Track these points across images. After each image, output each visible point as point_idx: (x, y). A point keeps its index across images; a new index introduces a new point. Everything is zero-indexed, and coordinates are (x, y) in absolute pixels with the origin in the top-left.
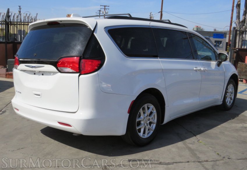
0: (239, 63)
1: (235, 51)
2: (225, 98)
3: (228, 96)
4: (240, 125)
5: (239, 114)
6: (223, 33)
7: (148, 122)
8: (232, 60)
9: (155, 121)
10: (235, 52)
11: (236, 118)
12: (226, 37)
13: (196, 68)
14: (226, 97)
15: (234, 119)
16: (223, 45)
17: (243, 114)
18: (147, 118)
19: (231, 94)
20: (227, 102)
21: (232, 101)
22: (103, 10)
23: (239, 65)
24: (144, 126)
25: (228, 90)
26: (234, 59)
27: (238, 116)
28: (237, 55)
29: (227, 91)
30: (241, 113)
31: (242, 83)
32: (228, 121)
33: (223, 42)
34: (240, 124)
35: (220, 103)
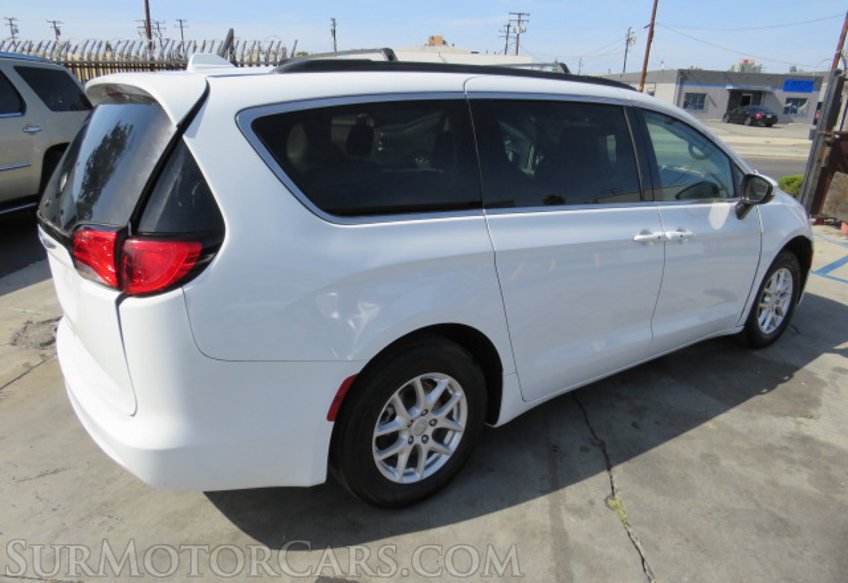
0: (837, 177)
1: (828, 139)
2: (755, 311)
3: (767, 306)
4: (785, 425)
5: (797, 368)
6: (812, 77)
7: (430, 431)
8: (815, 165)
9: (460, 423)
10: (829, 144)
11: (781, 387)
12: (819, 89)
13: (644, 232)
14: (761, 310)
15: (773, 392)
16: (808, 108)
17: (810, 367)
18: (422, 418)
19: (778, 298)
20: (763, 323)
21: (780, 319)
22: (514, 24)
23: (834, 179)
24: (411, 447)
25: (769, 286)
26: (823, 164)
27: (791, 376)
28: (832, 154)
29: (766, 290)
30: (806, 363)
31: (837, 231)
32: (750, 401)
33: (810, 103)
34: (790, 419)
35: (736, 328)
